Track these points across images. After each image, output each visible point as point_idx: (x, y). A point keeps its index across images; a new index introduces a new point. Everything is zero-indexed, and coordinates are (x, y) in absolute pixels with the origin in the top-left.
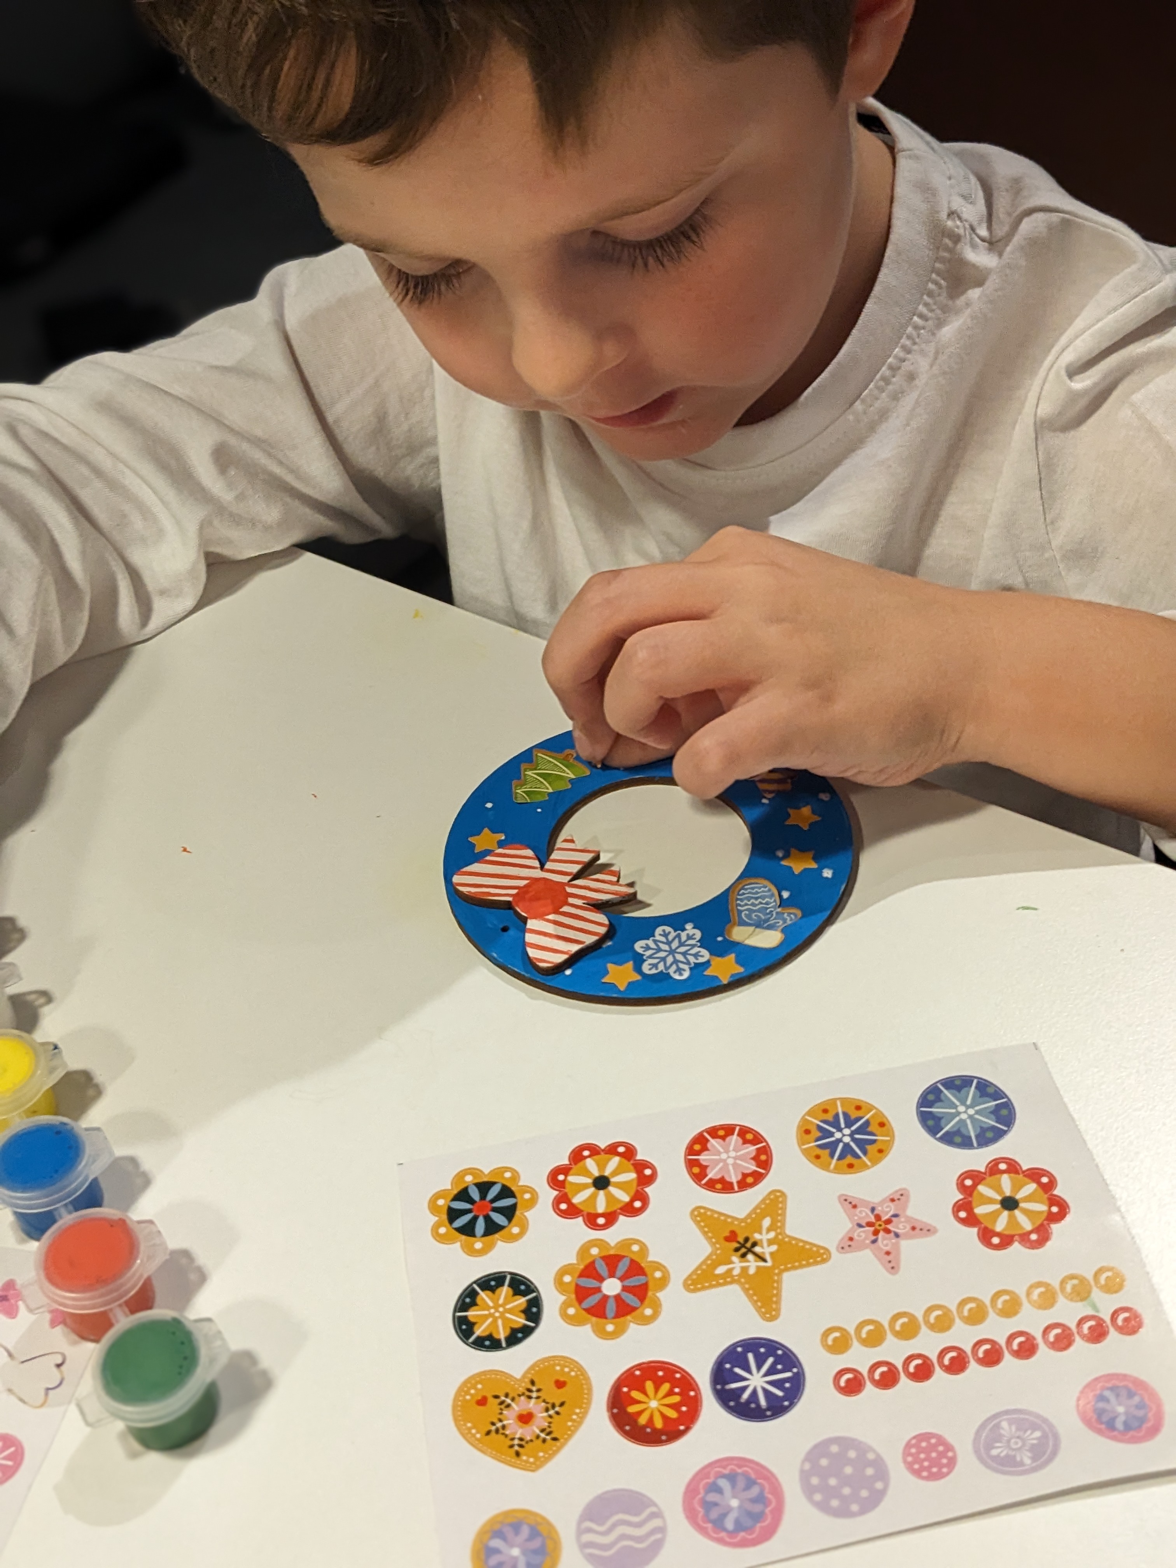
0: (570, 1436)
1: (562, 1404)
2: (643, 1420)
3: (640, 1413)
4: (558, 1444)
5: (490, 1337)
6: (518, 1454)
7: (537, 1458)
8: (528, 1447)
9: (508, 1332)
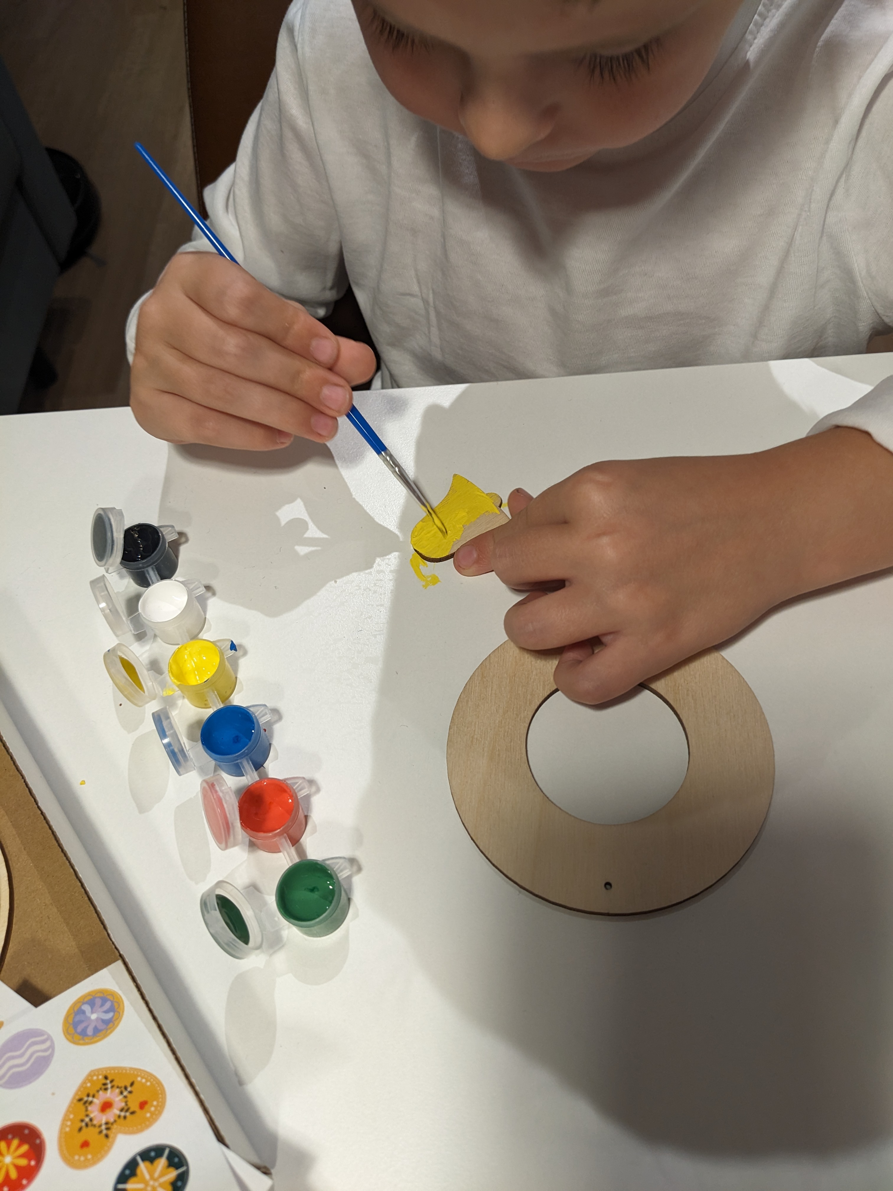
0: (70, 1106)
1: (80, 1129)
2: (15, 1142)
3: (19, 1146)
4: (77, 1097)
5: (152, 1160)
6: (106, 1078)
7: (91, 1081)
8: (100, 1086)
9: (138, 1172)
